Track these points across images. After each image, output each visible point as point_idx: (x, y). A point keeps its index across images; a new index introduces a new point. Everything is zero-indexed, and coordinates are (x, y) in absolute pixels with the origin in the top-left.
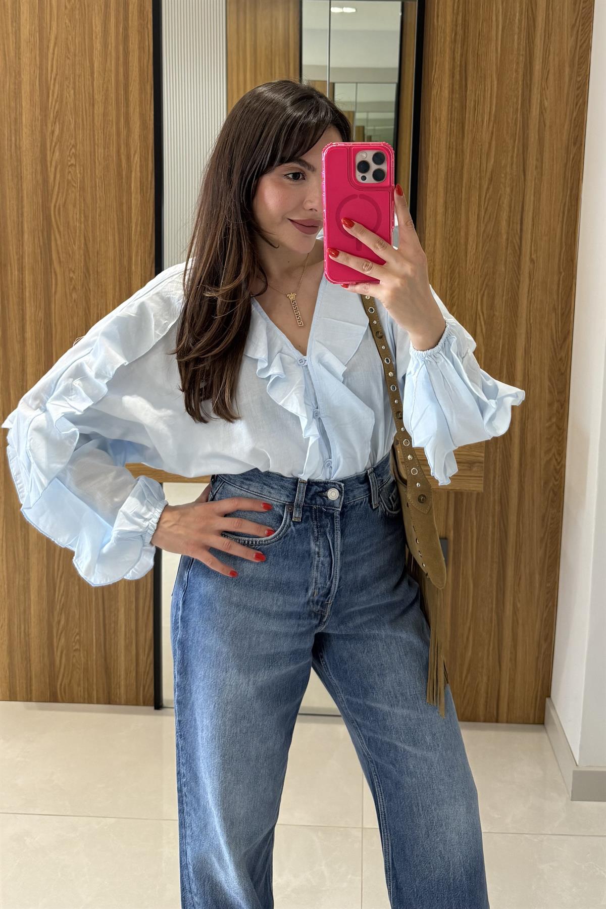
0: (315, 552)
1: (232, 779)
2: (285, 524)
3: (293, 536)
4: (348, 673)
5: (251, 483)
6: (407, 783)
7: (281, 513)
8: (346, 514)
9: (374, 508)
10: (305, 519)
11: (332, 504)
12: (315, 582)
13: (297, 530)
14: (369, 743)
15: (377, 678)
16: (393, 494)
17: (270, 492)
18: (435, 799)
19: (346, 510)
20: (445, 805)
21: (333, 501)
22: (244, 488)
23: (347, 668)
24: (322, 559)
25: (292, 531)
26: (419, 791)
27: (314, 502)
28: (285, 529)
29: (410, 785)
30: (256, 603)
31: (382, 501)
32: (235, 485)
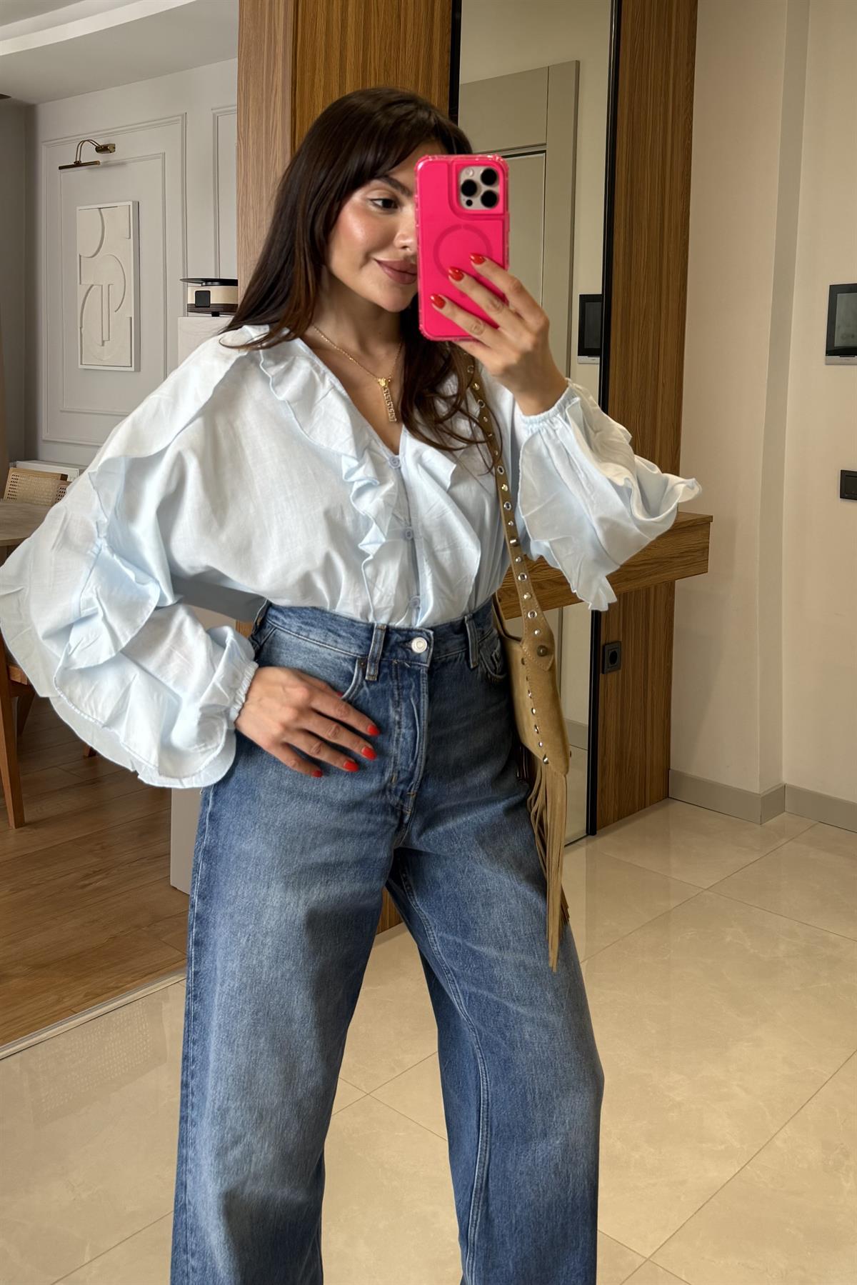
0: (395, 720)
1: (265, 1048)
2: (355, 684)
3: (366, 700)
4: (443, 901)
5: (312, 628)
6: (520, 1060)
7: (351, 669)
8: (436, 672)
9: (472, 667)
10: (380, 677)
11: (417, 657)
12: (394, 763)
13: (372, 692)
14: (469, 1003)
15: (481, 910)
16: (496, 651)
17: (336, 642)
18: (558, 1083)
19: (436, 668)
20: (572, 1091)
21: (419, 654)
22: (302, 635)
23: (441, 893)
24: (403, 730)
25: (365, 693)
26: (536, 1071)
27: (394, 655)
28: (356, 690)
29: (524, 1063)
30: (314, 788)
31: (482, 659)
32: (291, 631)
